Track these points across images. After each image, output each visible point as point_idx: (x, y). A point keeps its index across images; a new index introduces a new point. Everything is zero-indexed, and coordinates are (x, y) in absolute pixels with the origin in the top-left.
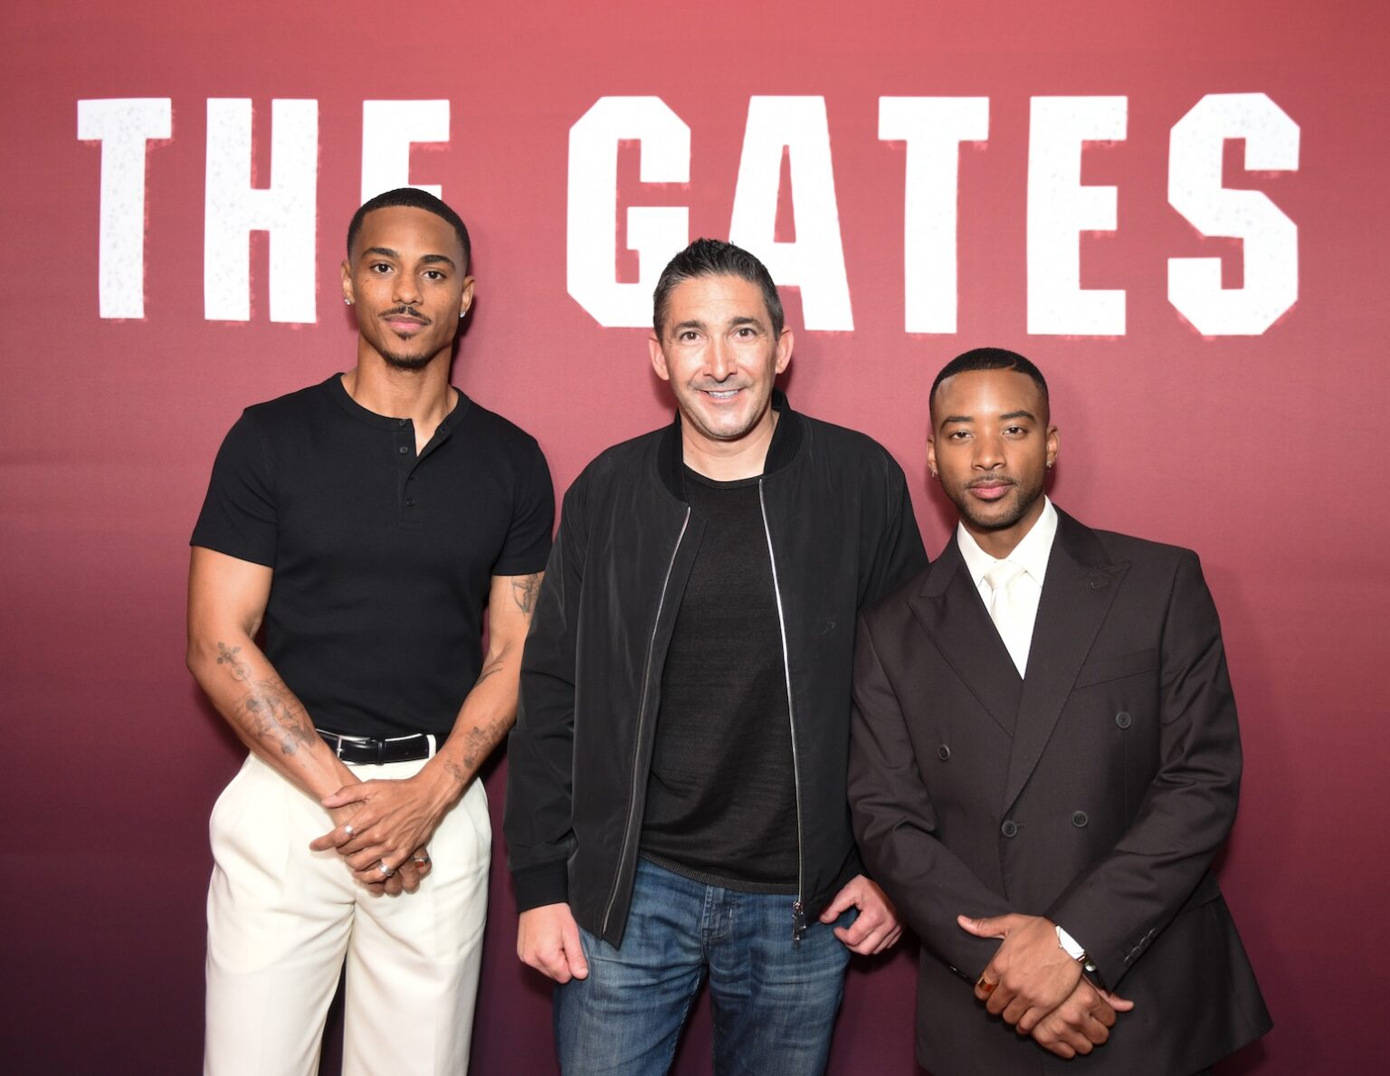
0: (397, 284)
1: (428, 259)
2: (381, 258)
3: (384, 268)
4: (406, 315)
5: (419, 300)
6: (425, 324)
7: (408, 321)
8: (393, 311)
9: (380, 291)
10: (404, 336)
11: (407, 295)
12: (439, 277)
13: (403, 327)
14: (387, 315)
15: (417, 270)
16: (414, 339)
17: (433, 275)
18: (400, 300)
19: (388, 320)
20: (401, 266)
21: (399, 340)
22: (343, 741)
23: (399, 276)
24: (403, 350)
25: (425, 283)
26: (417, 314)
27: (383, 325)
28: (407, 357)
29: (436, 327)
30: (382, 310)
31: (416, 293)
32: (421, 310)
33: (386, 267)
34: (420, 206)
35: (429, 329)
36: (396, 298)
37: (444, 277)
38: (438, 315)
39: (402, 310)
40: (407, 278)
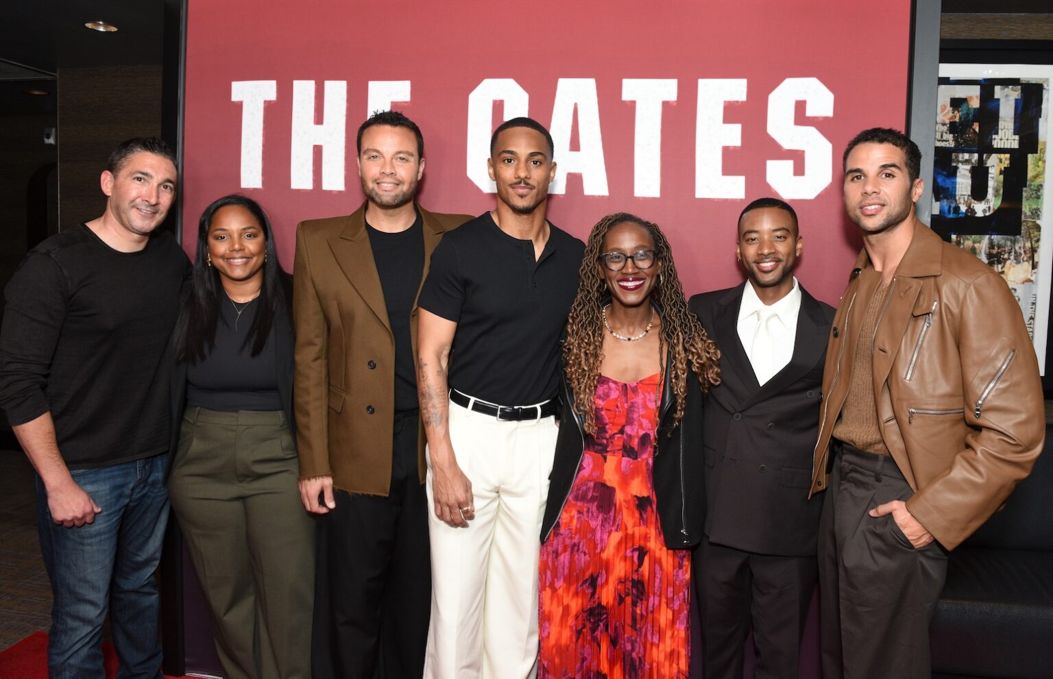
0: (517, 169)
1: (532, 155)
2: (508, 156)
3: (509, 161)
4: (522, 185)
5: (529, 177)
6: (532, 189)
7: (524, 188)
8: (516, 184)
9: (508, 173)
10: (522, 196)
11: (522, 174)
12: (538, 163)
13: (521, 191)
14: (512, 186)
15: (527, 161)
16: (527, 197)
17: (535, 163)
18: (519, 177)
19: (513, 188)
20: (518, 159)
21: (520, 198)
22: (501, 408)
23: (518, 165)
24: (521, 203)
25: (532, 167)
26: (527, 184)
27: (510, 190)
28: (524, 208)
29: (538, 190)
30: (510, 183)
31: (527, 173)
32: (530, 182)
33: (511, 160)
34: (528, 126)
35: (535, 191)
36: (517, 176)
37: (541, 163)
38: (538, 183)
39: (520, 183)
40: (522, 165)
